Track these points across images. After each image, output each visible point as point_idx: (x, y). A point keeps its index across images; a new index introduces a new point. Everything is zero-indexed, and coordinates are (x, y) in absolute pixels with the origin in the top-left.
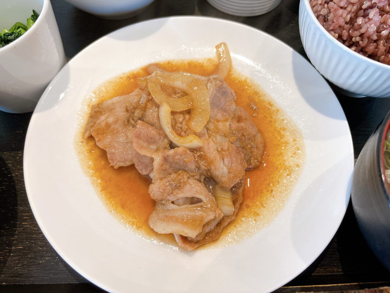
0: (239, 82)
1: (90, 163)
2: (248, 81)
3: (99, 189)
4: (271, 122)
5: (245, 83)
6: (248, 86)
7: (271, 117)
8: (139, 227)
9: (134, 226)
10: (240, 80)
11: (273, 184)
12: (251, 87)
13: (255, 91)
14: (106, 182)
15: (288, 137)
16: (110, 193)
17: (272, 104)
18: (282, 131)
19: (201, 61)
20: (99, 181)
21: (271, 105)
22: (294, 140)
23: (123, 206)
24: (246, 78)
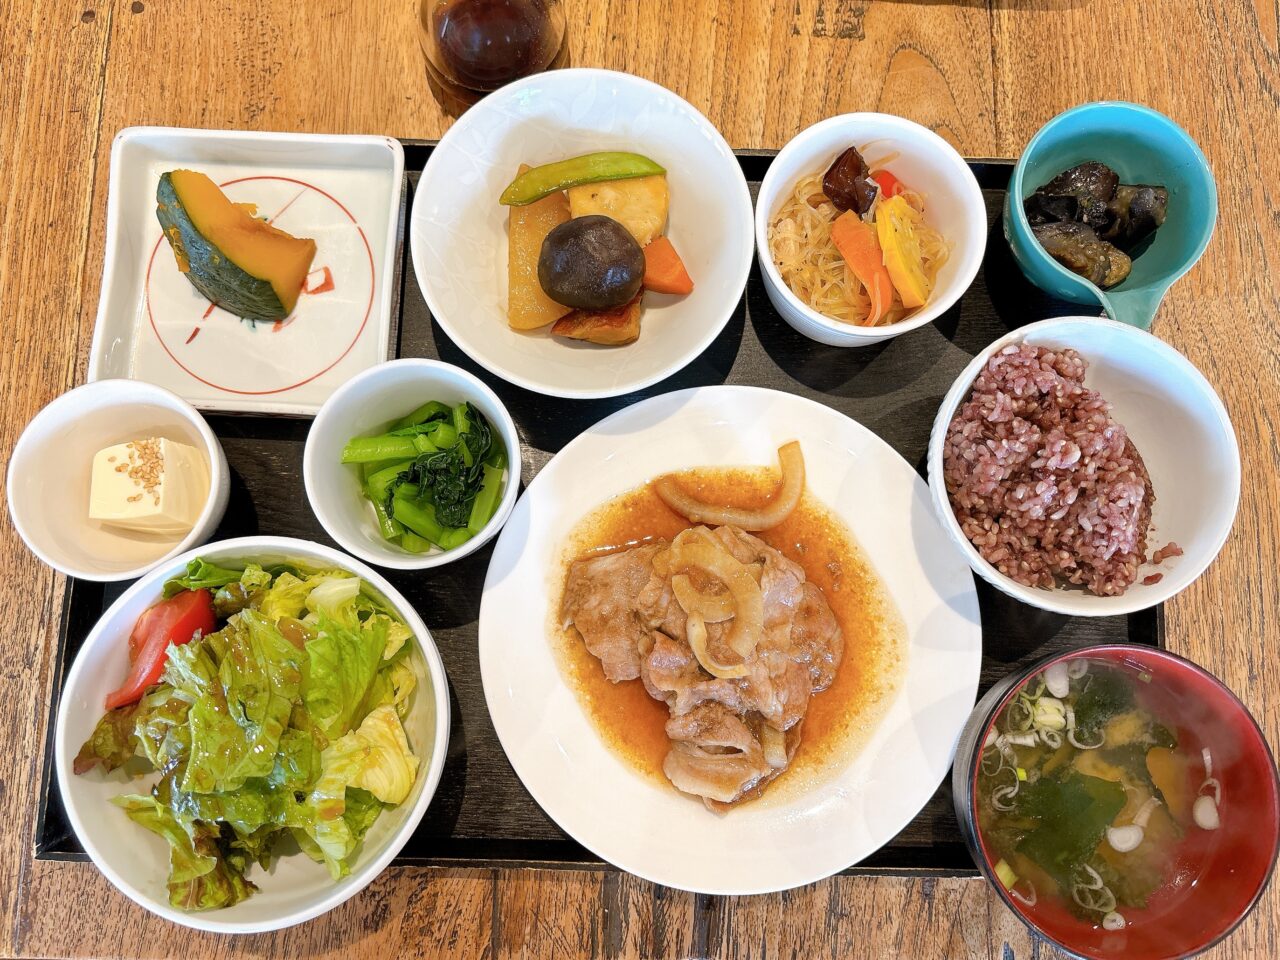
0: (815, 518)
1: (572, 666)
2: (831, 517)
3: (589, 710)
4: (861, 602)
5: (825, 522)
6: (830, 528)
7: (863, 594)
8: (650, 772)
9: (643, 771)
10: (816, 514)
11: (850, 716)
12: (834, 530)
13: (840, 540)
14: (598, 698)
15: (885, 634)
16: (606, 718)
17: (866, 567)
18: (876, 623)
19: (749, 472)
20: (588, 697)
21: (866, 572)
22: (894, 642)
23: (625, 740)
24: (828, 512)
